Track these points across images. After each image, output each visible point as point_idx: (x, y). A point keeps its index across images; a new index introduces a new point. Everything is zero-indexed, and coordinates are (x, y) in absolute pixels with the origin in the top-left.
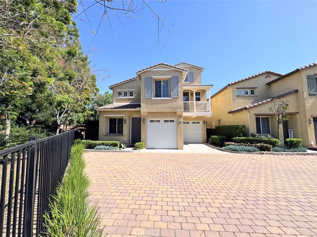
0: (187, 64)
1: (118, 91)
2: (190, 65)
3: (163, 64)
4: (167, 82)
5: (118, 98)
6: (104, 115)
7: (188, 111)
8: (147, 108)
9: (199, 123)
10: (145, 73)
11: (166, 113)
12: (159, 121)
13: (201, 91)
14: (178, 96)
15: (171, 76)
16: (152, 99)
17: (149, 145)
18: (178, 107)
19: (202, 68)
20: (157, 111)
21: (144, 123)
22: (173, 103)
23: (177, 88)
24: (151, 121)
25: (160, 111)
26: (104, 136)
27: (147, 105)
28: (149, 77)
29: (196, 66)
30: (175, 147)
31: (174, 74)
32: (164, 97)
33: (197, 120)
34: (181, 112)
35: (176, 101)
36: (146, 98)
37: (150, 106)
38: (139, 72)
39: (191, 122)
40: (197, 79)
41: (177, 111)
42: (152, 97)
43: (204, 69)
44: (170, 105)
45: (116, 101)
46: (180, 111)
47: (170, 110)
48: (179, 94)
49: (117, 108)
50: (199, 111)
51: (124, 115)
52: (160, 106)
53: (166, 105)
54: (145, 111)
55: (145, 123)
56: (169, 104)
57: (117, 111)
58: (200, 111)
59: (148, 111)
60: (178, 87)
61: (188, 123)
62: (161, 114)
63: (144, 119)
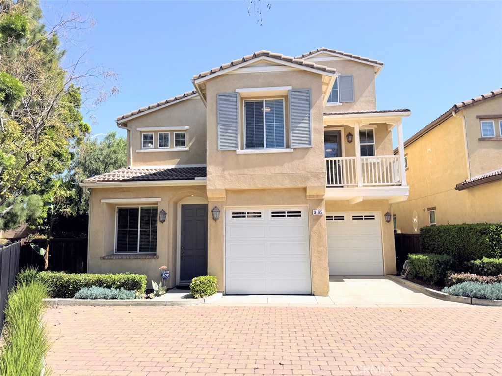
0: (334, 52)
1: (141, 132)
2: (342, 54)
3: (267, 55)
4: (278, 104)
5: (143, 151)
6: (103, 201)
7: (338, 185)
8: (224, 177)
9: (372, 217)
10: (218, 80)
11: (278, 190)
12: (258, 215)
13: (376, 126)
14: (310, 144)
15: (290, 88)
16: (238, 152)
17: (231, 284)
18: (309, 175)
19: (376, 63)
20: (253, 187)
21: (215, 219)
22: (295, 162)
23: (305, 120)
24: (236, 215)
25: (260, 186)
26: (103, 258)
27: (224, 170)
28: (230, 91)
29: (359, 58)
30: (304, 287)
31: (299, 82)
32: (273, 146)
33: (366, 210)
34: (319, 187)
35: (306, 158)
36: (220, 149)
37: (231, 172)
38: (201, 77)
39: (348, 216)
40: (364, 95)
41: (308, 185)
42: (237, 147)
43: (382, 64)
44: (287, 168)
45: (135, 161)
46: (316, 185)
47: (287, 184)
48: (312, 137)
49: (138, 180)
50: (370, 184)
51: (159, 199)
52: (259, 171)
53: (277, 170)
54: (218, 187)
55: (218, 221)
56: (286, 165)
57: (140, 189)
58: (374, 184)
59: (227, 187)
60: (309, 119)
61: (341, 218)
62: (262, 194)
63: (216, 209)
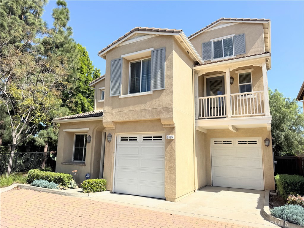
3: (138, 30)
4: (148, 63)
5: (101, 101)
8: (112, 113)
10: (113, 51)
14: (163, 87)
15: (153, 49)
16: (120, 97)
17: (118, 185)
18: (162, 110)
20: (127, 120)
21: (109, 142)
22: (154, 101)
23: (161, 70)
25: (132, 119)
26: (62, 164)
27: (112, 109)
28: (118, 58)
31: (158, 44)
35: (160, 98)
36: (111, 96)
37: (117, 110)
38: (102, 51)
39: (235, 141)
40: (254, 47)
41: (162, 116)
42: (119, 93)
44: (148, 105)
46: (166, 117)
47: (148, 117)
48: (165, 82)
51: (88, 129)
52: (131, 108)
53: (142, 107)
54: (109, 120)
55: (111, 143)
56: (148, 103)
59: (114, 120)
60: (163, 69)
61: (229, 143)
62: (136, 124)
63: (110, 135)
